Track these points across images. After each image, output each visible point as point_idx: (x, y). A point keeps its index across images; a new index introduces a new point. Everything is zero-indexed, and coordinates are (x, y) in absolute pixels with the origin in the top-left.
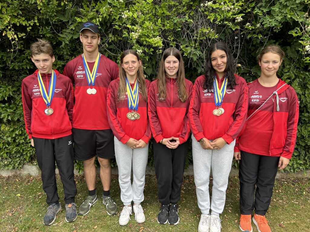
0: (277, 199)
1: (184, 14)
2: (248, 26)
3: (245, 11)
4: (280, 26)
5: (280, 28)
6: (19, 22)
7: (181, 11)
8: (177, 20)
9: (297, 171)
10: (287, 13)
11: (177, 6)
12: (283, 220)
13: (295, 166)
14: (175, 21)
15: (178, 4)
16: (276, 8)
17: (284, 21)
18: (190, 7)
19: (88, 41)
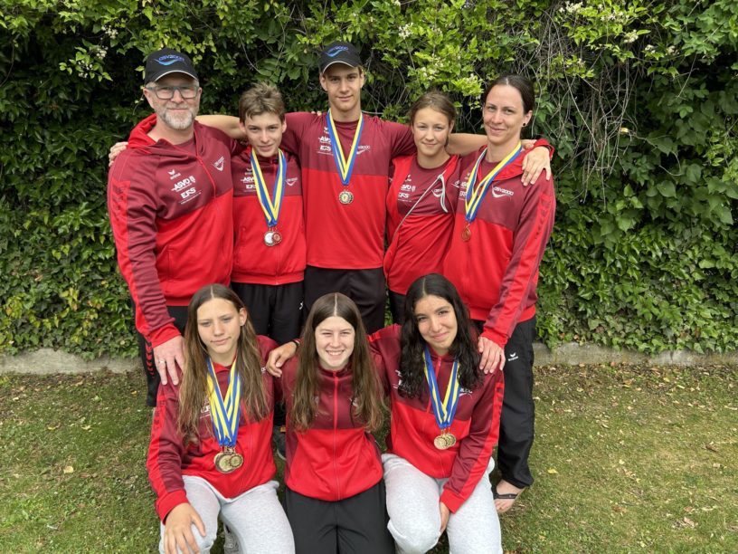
0: (695, 403)
1: (518, 27)
2: (650, 51)
3: (644, 21)
4: (715, 53)
5: (716, 57)
6: (181, 46)
7: (512, 21)
8: (506, 40)
9: (729, 349)
10: (729, 28)
11: (504, 10)
12: (712, 439)
13: (726, 339)
14: (505, 43)
15: (505, 6)
16: (708, 18)
17: (723, 42)
18: (530, 12)
19: (340, 87)
